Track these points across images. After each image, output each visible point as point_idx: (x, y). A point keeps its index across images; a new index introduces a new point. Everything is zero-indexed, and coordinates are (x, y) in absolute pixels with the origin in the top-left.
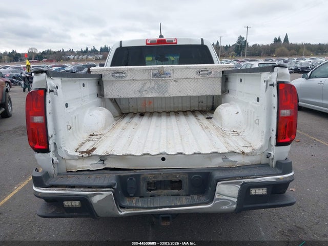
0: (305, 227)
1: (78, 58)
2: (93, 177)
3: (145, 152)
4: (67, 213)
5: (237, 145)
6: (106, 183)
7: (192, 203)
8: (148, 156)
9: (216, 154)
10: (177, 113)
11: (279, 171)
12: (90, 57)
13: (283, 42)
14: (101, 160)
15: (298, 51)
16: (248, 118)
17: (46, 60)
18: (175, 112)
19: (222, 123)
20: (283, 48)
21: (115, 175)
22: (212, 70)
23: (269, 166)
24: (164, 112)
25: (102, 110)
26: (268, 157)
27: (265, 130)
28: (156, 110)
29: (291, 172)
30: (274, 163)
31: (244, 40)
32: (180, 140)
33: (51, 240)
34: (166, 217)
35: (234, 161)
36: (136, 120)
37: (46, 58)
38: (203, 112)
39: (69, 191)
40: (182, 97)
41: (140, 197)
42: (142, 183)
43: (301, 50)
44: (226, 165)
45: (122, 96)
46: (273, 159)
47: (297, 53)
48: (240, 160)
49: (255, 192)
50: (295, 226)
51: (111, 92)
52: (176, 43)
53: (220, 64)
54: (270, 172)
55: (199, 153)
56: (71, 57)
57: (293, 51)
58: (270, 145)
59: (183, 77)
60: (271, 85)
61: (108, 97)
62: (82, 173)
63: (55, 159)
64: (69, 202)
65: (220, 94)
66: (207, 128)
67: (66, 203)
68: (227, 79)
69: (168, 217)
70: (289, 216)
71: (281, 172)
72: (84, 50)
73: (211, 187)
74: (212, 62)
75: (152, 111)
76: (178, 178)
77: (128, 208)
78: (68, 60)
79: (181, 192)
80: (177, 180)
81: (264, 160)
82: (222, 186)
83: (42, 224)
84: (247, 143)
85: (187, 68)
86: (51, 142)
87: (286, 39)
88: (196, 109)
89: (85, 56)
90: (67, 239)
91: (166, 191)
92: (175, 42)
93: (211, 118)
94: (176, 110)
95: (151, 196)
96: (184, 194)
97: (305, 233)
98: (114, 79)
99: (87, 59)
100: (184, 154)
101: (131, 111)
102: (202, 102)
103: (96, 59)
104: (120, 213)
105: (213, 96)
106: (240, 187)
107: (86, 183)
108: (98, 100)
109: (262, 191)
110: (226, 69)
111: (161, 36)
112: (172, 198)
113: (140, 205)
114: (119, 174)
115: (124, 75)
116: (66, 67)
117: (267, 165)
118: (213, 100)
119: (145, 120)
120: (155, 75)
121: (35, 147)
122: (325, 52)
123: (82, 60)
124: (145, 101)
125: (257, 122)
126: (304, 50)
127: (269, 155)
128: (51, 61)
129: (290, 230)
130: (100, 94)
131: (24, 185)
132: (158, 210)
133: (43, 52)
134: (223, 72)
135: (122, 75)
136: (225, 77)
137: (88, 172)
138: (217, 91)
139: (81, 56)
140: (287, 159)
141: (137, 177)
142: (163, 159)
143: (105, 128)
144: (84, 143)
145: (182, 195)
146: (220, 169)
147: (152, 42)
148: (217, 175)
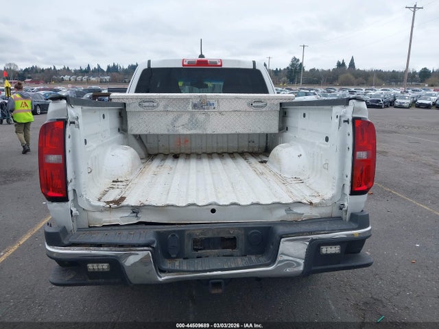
0: (383, 299)
1: (76, 80)
2: (125, 233)
3: (190, 202)
4: (90, 279)
5: (303, 194)
6: (142, 240)
7: (250, 265)
8: (195, 207)
9: (278, 205)
10: (221, 155)
11: (354, 225)
12: (93, 79)
13: (348, 67)
14: (134, 212)
15: (367, 80)
16: (313, 162)
17: (30, 80)
18: (219, 154)
19: (280, 168)
20: (349, 75)
21: (152, 231)
22: (268, 102)
23: (342, 219)
24: (204, 153)
25: (126, 149)
26: (341, 209)
27: (337, 176)
28: (194, 151)
29: (368, 226)
30: (348, 217)
31: (299, 63)
32: (231, 189)
33: (59, 321)
34: (217, 282)
35: (300, 214)
36: (169, 163)
37: (29, 78)
38: (254, 154)
39: (95, 250)
40: (227, 135)
41: (184, 259)
42: (186, 241)
43: (370, 79)
44: (290, 218)
45: (152, 132)
46: (346, 211)
47: (365, 82)
48: (307, 212)
49: (326, 250)
50: (372, 297)
51: (137, 126)
52: (221, 66)
53: (276, 94)
54: (344, 227)
55: (258, 204)
56: (66, 78)
57: (361, 79)
58: (343, 194)
59: (231, 110)
60: (345, 121)
61: (132, 133)
62: (109, 228)
63: (74, 210)
64: (95, 265)
65: (277, 132)
66: (262, 174)
67: (90, 266)
68: (285, 113)
69: (220, 283)
70: (363, 286)
71: (357, 226)
72: (84, 69)
73: (273, 245)
74: (266, 91)
75: (188, 152)
76: (232, 234)
77: (169, 272)
78: (62, 81)
79: (236, 251)
80: (231, 236)
81: (336, 213)
82: (287, 243)
83: (45, 300)
84: (313, 192)
85: (237, 98)
86: (70, 188)
87: (352, 64)
88: (246, 150)
89: (86, 77)
90: (79, 319)
91: (216, 251)
92: (219, 64)
93: (265, 162)
94: (220, 152)
95: (198, 257)
96: (239, 254)
97: (384, 306)
98: (142, 109)
99: (88, 82)
100: (239, 205)
101: (161, 152)
102: (253, 142)
103: (101, 82)
104: (160, 279)
105: (267, 134)
106: (308, 243)
107: (117, 240)
108: (119, 136)
109: (335, 250)
110: (284, 101)
111: (202, 56)
112: (225, 259)
113: (185, 268)
114: (157, 230)
115: (155, 104)
116: (59, 90)
117: (340, 218)
118: (267, 139)
119: (181, 163)
120: (195, 106)
121: (48, 194)
122: (400, 82)
123: (81, 82)
124: (180, 139)
125: (326, 166)
126: (374, 79)
127: (341, 207)
128: (37, 82)
129: (366, 303)
130: (123, 128)
131: (13, 250)
132: (208, 273)
133: (26, 70)
134: (281, 104)
135: (151, 104)
136: (284, 111)
137: (117, 228)
138: (273, 127)
139: (80, 77)
140: (362, 211)
141: (181, 233)
142: (213, 211)
143: (131, 173)
144: (107, 191)
145: (237, 256)
146: (283, 223)
147: (190, 63)
148: (281, 230)
